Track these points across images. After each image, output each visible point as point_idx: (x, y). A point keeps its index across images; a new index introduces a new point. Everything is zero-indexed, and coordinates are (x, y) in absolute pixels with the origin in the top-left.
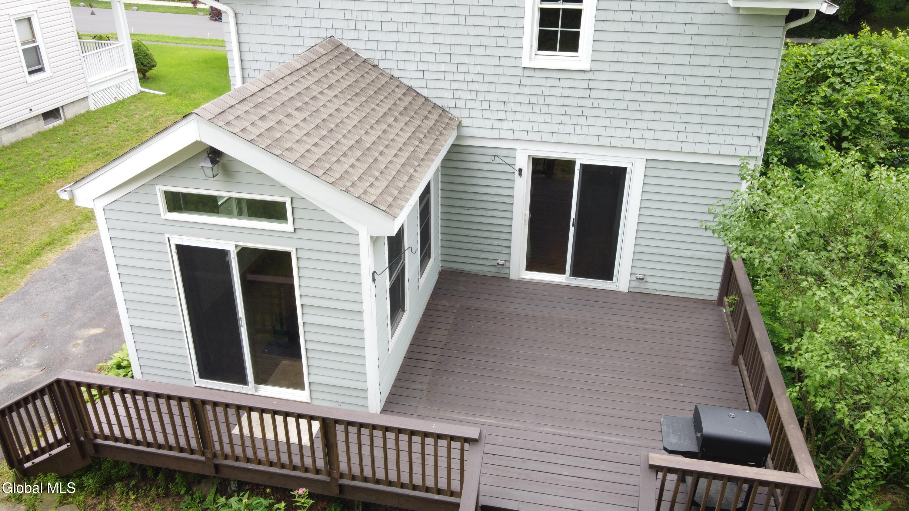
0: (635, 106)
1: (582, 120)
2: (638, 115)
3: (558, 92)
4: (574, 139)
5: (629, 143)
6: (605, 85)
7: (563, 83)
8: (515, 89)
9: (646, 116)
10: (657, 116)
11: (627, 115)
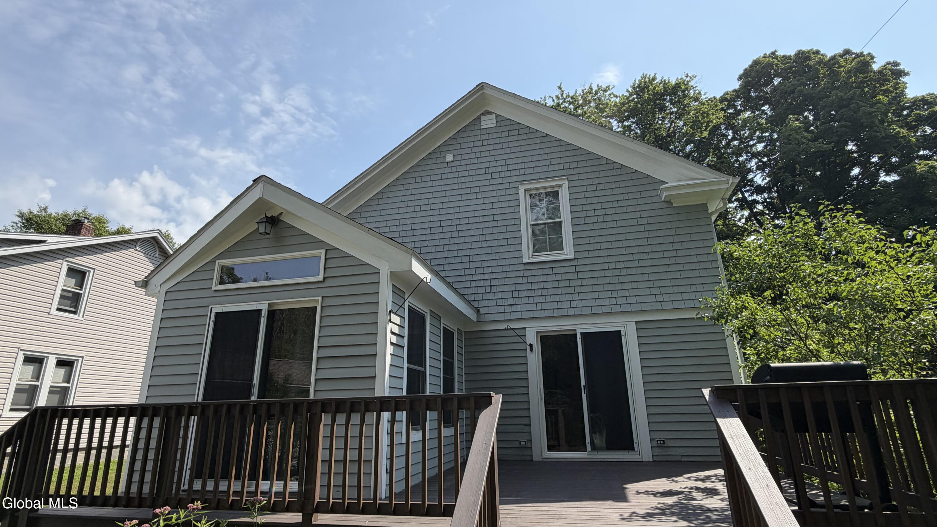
0: (616, 280)
1: (576, 297)
2: (619, 287)
3: (553, 278)
4: (571, 312)
5: (618, 309)
6: (588, 268)
7: (556, 271)
8: (520, 280)
9: (626, 286)
10: (635, 285)
11: (611, 287)
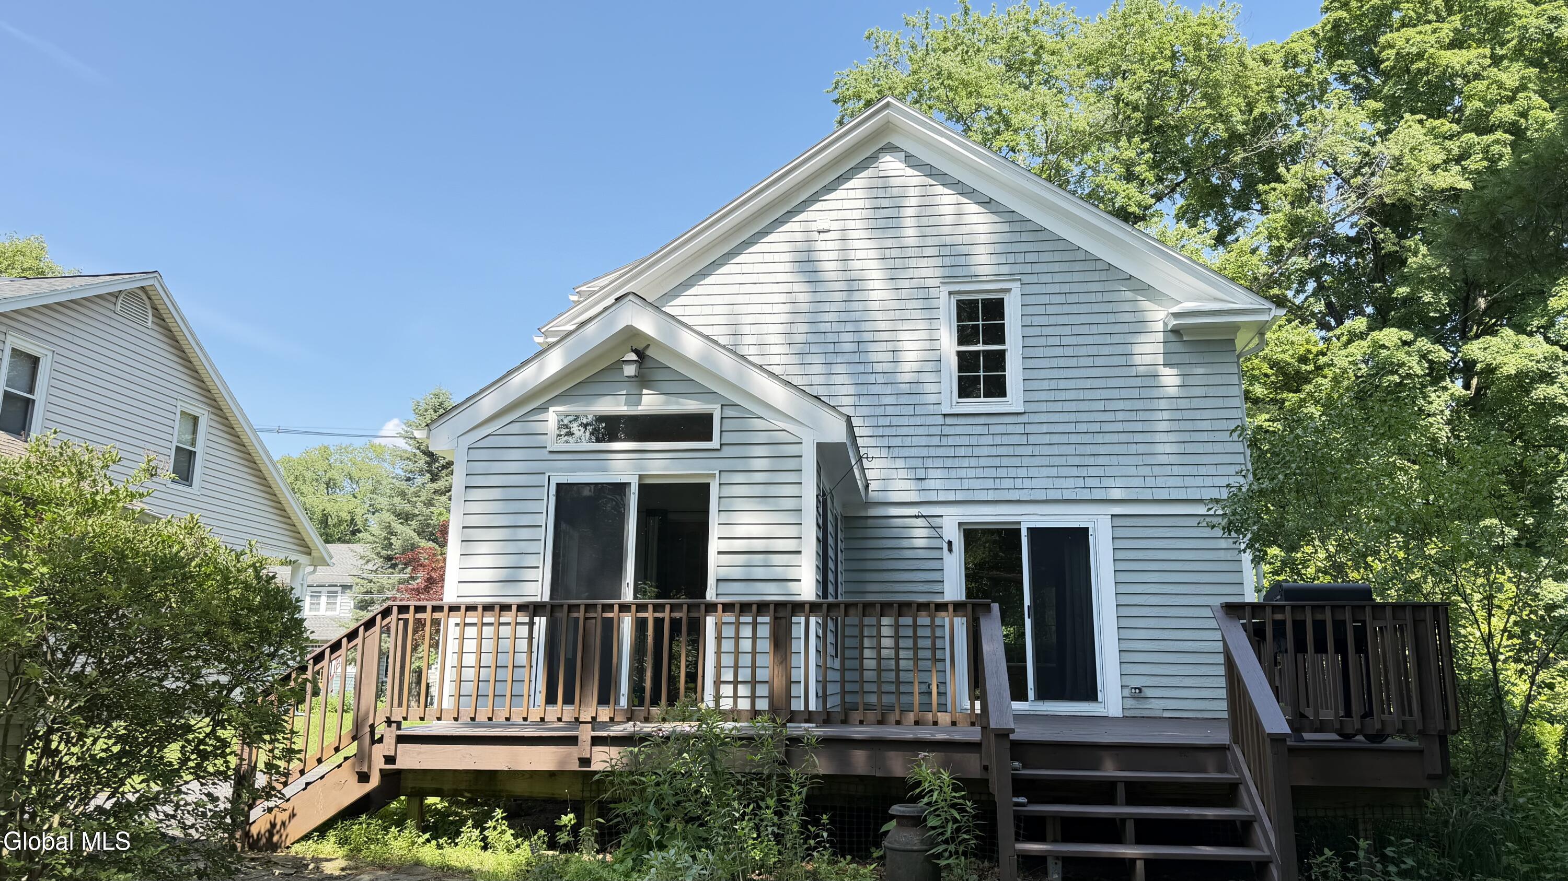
0: (1087, 450)
1: (1023, 472)
2: (1091, 461)
3: (989, 440)
4: (1015, 496)
5: (1086, 495)
6: (1044, 428)
7: (993, 429)
8: (935, 441)
9: (1101, 460)
10: (1114, 460)
11: (1077, 461)
